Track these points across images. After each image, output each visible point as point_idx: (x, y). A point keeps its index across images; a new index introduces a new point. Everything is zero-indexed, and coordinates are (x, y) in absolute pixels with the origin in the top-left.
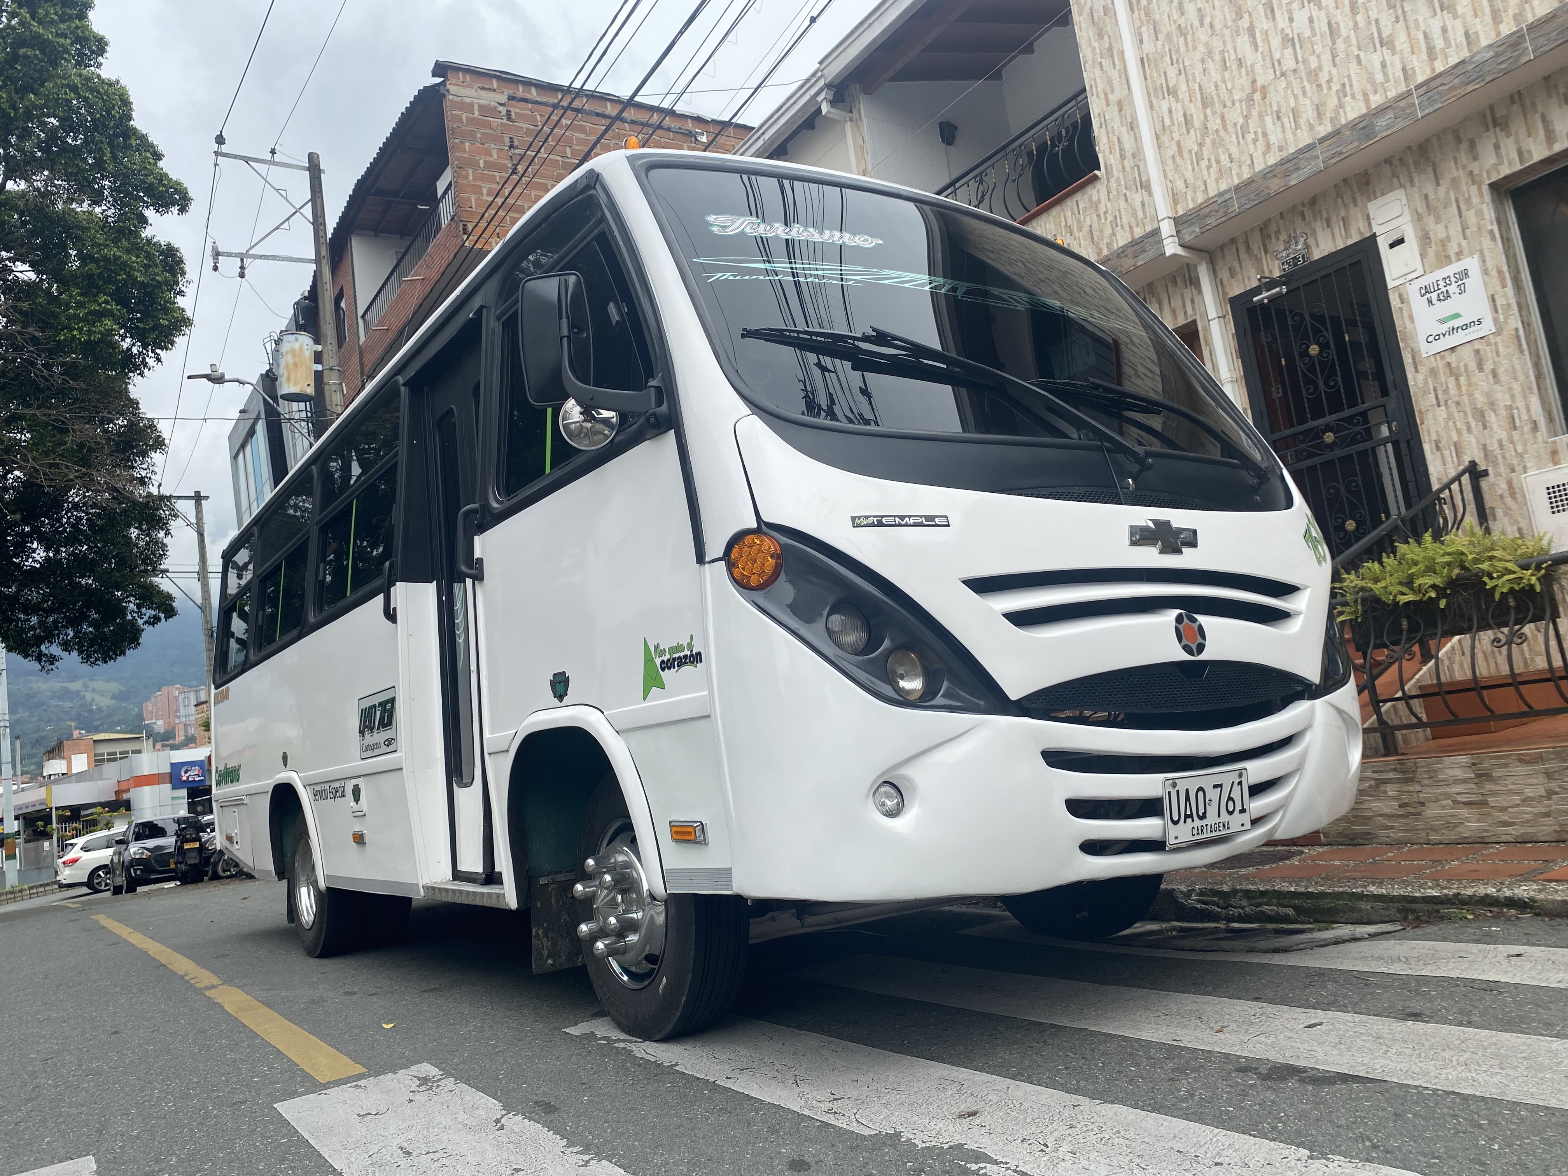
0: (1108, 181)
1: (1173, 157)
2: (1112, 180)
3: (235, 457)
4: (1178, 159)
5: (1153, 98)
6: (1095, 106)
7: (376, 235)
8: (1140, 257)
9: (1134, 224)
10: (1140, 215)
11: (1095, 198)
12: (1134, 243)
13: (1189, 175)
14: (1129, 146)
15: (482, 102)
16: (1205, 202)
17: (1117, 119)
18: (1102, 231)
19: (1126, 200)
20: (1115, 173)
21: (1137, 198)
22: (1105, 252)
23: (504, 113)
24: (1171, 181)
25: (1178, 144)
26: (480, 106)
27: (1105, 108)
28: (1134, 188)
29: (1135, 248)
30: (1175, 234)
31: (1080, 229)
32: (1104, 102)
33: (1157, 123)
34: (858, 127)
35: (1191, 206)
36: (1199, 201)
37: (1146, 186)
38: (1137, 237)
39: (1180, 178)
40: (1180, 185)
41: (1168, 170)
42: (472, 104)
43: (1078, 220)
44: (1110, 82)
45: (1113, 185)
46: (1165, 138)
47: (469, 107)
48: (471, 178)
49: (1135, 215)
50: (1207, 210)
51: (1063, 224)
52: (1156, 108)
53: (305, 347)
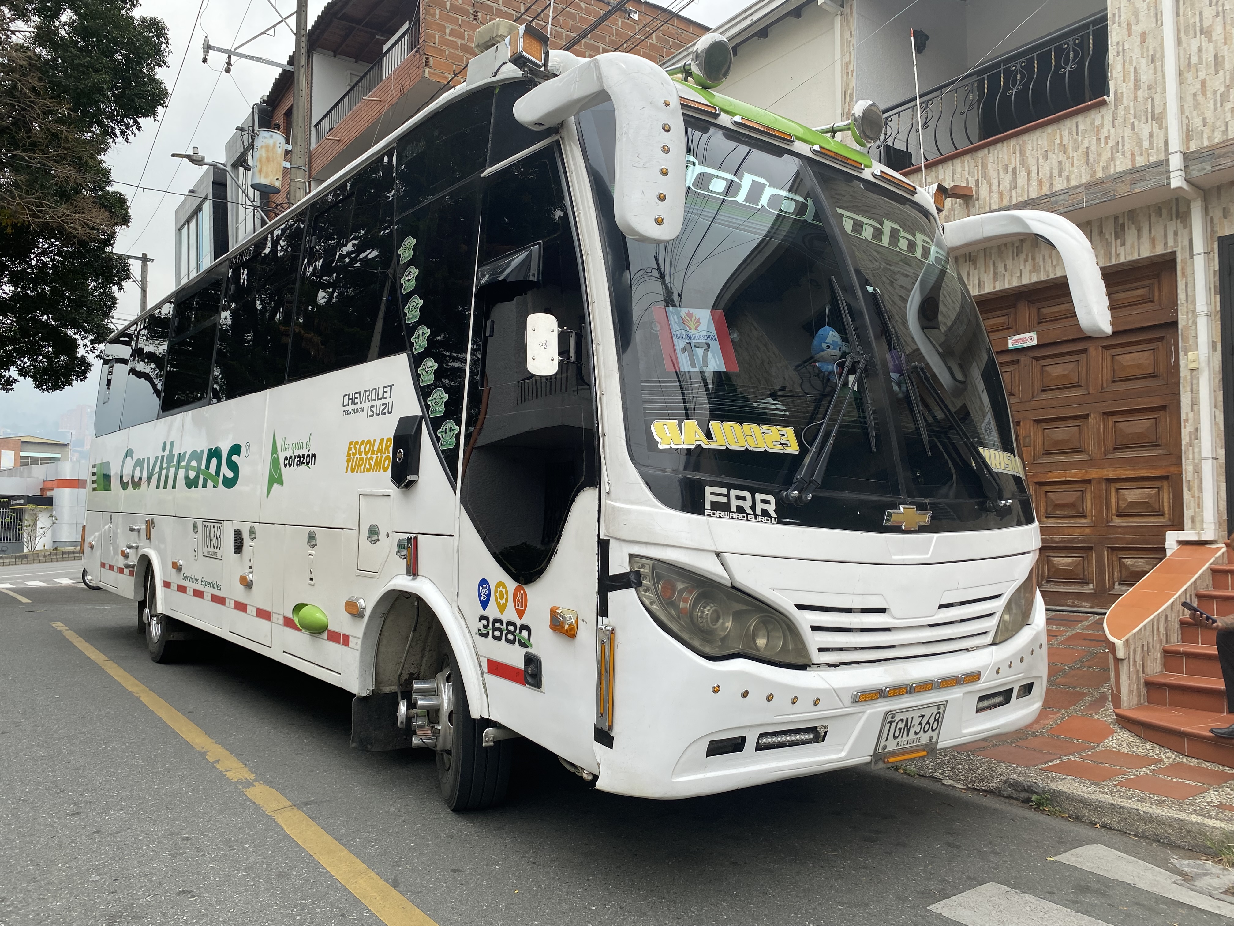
0: (1116, 108)
1: (1195, 95)
2: (1121, 108)
3: (180, 229)
4: (1200, 98)
5: (1182, 34)
6: (1114, 34)
7: (335, 56)
8: (1138, 185)
9: (1137, 153)
10: (1146, 144)
11: (1098, 122)
12: (1134, 171)
13: (1209, 114)
14: (1146, 77)
16: (1223, 142)
17: (1137, 50)
18: (1099, 155)
19: (1133, 129)
20: (1125, 102)
21: (1145, 130)
22: (1100, 174)
24: (1187, 117)
25: (1203, 83)
27: (1126, 37)
28: (1144, 118)
29: (1135, 176)
30: (1183, 168)
31: (1076, 149)
32: (1125, 32)
33: (1182, 60)
34: (848, 22)
35: (1206, 143)
36: (1216, 141)
37: (1159, 119)
38: (1138, 165)
39: (1198, 116)
40: (1197, 123)
41: (1186, 106)
43: (1075, 141)
44: (1136, 14)
45: (1121, 112)
46: (1189, 76)
48: (437, 17)
49: (1140, 143)
50: (1225, 150)
51: (1058, 141)
52: (1184, 44)
53: (278, 145)
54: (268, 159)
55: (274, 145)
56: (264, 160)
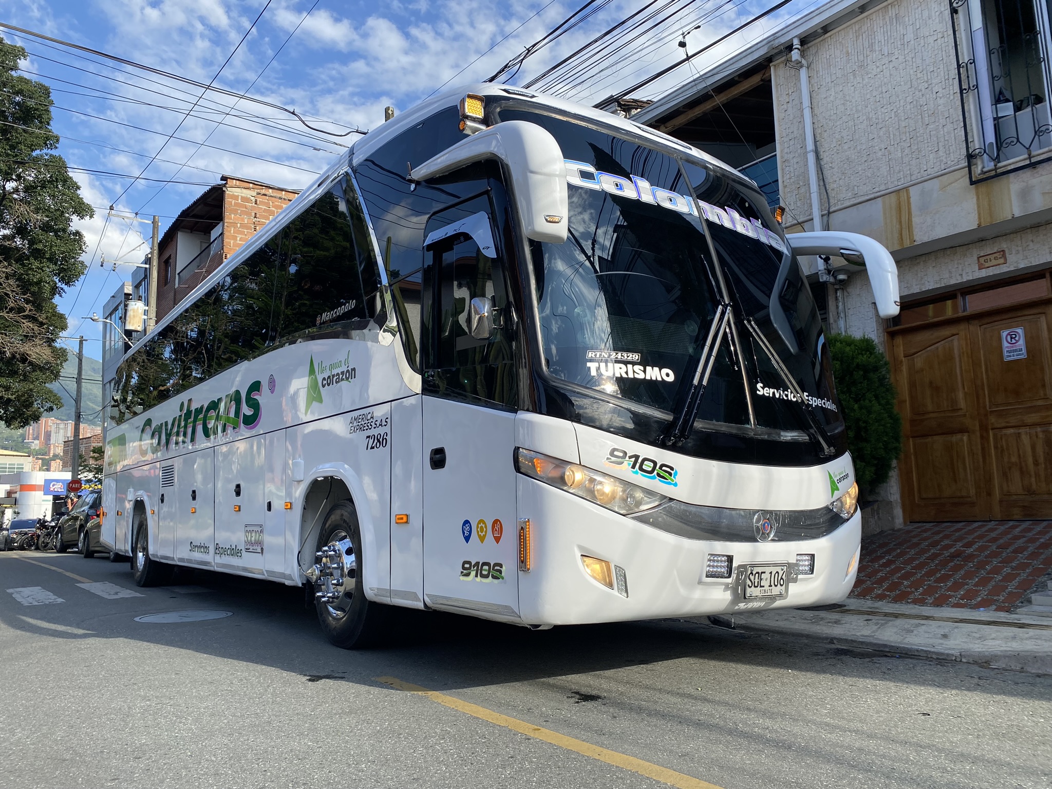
3: (106, 320)
7: (191, 232)
15: (243, 195)
23: (254, 201)
26: (242, 197)
42: (238, 196)
47: (236, 198)
48: (232, 232)
53: (140, 308)
54: (134, 316)
55: (138, 309)
56: (132, 317)
